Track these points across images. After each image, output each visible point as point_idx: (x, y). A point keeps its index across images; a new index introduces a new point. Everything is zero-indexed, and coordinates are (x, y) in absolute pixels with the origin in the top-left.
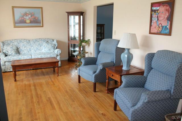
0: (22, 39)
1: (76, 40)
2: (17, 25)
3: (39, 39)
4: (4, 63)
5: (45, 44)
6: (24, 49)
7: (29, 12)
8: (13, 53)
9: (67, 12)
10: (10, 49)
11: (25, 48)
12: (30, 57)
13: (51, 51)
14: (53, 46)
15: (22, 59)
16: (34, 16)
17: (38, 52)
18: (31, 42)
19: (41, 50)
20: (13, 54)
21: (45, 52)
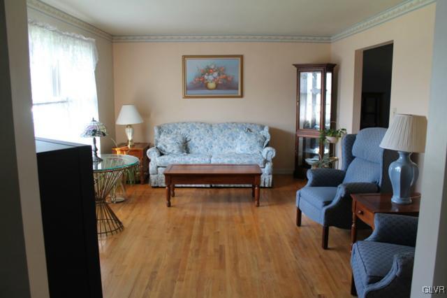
0: (196, 123)
1: (316, 128)
2: (190, 93)
3: (233, 123)
4: (155, 169)
5: (242, 135)
6: (198, 144)
7: (215, 66)
8: (176, 149)
9: (296, 65)
10: (171, 142)
11: (200, 141)
12: (207, 160)
13: (255, 151)
14: (260, 141)
15: (191, 163)
16: (223, 74)
17: (227, 151)
18: (215, 130)
19: (233, 148)
20: (175, 152)
21: (242, 152)
